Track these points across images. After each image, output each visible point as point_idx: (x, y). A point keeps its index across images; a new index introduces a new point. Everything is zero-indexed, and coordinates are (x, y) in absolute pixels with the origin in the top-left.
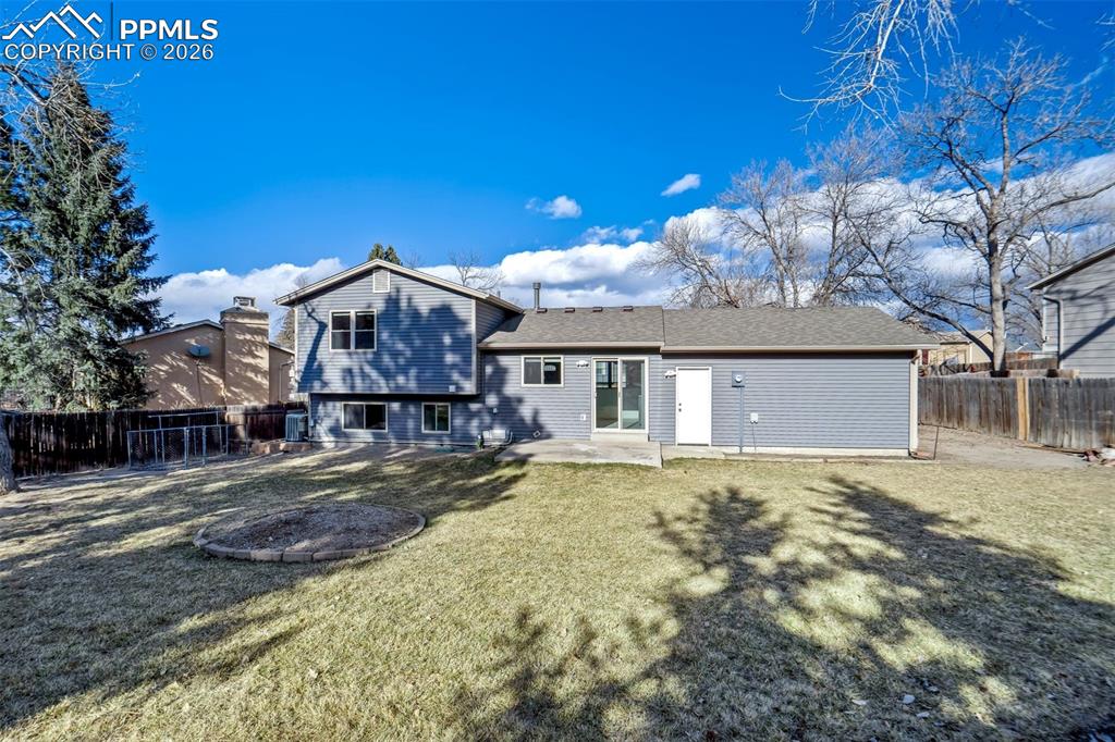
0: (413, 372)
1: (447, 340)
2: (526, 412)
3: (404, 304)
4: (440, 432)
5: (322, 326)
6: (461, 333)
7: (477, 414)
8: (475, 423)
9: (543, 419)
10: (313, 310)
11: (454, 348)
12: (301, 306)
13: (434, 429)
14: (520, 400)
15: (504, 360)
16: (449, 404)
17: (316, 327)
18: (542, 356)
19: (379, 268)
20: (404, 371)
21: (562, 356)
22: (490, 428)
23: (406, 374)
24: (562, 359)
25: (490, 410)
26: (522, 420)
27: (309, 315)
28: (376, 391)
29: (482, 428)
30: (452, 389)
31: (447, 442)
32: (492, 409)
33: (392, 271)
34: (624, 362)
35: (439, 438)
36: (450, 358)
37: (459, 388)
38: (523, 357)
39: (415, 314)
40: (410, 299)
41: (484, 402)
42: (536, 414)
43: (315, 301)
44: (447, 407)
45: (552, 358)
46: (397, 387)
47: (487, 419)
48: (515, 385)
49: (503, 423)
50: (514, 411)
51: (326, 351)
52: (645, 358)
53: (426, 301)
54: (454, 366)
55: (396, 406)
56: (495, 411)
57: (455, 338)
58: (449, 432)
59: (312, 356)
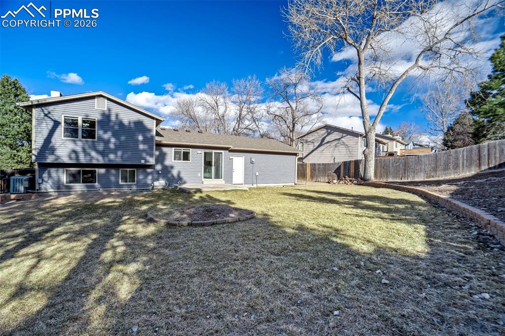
0: (119, 153)
1: (141, 138)
2: (175, 172)
3: (113, 118)
4: (130, 183)
5: (57, 124)
6: (149, 136)
7: (151, 173)
8: (150, 177)
9: (182, 175)
10: (49, 113)
11: (144, 142)
12: (39, 109)
13: (127, 182)
14: (172, 167)
15: (165, 149)
16: (135, 169)
17: (51, 124)
18: (182, 149)
19: (101, 96)
20: (114, 151)
21: (191, 149)
22: (158, 180)
23: (116, 154)
24: (191, 150)
25: (158, 172)
26: (173, 176)
27: (46, 115)
28: (94, 162)
29: (154, 180)
30: (143, 162)
31: (134, 188)
32: (159, 172)
33: (109, 99)
34: (215, 153)
35: (130, 186)
36: (141, 147)
37: (146, 161)
38: (173, 148)
39: (121, 124)
40: (117, 115)
41: (154, 168)
42: (179, 173)
43: (51, 108)
44: (134, 171)
45: (186, 150)
46: (110, 160)
47: (156, 176)
48: (170, 160)
49: (164, 177)
50: (169, 172)
51: (59, 138)
52: (223, 151)
53: (128, 117)
54: (144, 151)
55: (102, 171)
56: (160, 172)
57: (145, 137)
58: (135, 183)
59: (48, 140)
